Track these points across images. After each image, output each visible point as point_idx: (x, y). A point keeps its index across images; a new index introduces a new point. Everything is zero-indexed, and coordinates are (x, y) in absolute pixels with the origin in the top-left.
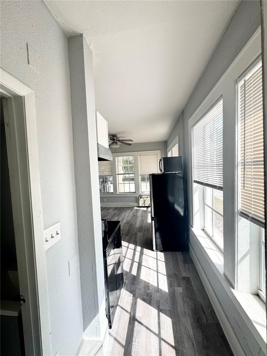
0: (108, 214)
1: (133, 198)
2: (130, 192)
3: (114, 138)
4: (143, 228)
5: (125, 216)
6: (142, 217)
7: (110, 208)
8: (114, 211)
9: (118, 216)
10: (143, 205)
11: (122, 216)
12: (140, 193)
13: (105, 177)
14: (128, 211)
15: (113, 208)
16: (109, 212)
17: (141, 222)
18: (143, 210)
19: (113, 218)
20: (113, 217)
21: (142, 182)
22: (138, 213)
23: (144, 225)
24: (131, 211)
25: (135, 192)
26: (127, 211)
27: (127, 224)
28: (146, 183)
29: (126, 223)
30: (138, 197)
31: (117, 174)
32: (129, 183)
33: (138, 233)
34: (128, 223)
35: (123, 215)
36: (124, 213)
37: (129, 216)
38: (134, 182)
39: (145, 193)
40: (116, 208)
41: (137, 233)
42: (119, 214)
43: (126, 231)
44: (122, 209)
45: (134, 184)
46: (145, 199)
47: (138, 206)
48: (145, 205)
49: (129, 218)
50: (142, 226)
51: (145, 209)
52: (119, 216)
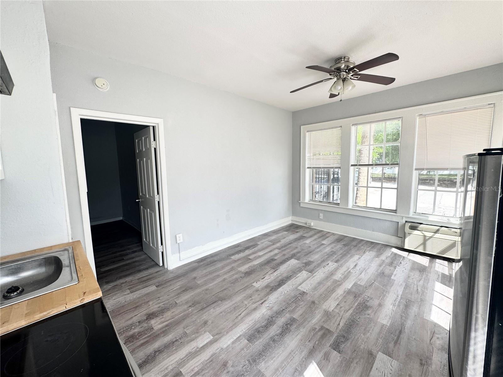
0: (318, 250)
1: (388, 224)
2: (380, 209)
3: (338, 65)
4: (404, 337)
5: (356, 266)
6: (407, 287)
7: (328, 235)
8: (333, 245)
9: (336, 262)
10: (420, 250)
11: (348, 264)
12: (411, 215)
13: (332, 170)
14: (369, 255)
15: (336, 237)
16: (323, 244)
17: (399, 306)
18: (414, 263)
19: (324, 264)
20: (323, 261)
21: (421, 187)
22: (395, 268)
23: (409, 323)
24: (378, 256)
25: (395, 211)
26: (364, 252)
27: (351, 298)
28: (436, 191)
29: (349, 292)
30: (404, 225)
31: (352, 165)
32: (382, 188)
33: (380, 356)
34: (356, 296)
35: (350, 263)
36: (356, 257)
37: (364, 270)
38: (396, 187)
39: (431, 218)
40: (341, 239)
41: (374, 352)
42: (344, 255)
43: (342, 324)
44: (354, 243)
45: (396, 190)
46: (428, 234)
47: (399, 244)
48: (425, 249)
49: (365, 278)
50: (403, 325)
51: (425, 261)
52: (340, 263)
